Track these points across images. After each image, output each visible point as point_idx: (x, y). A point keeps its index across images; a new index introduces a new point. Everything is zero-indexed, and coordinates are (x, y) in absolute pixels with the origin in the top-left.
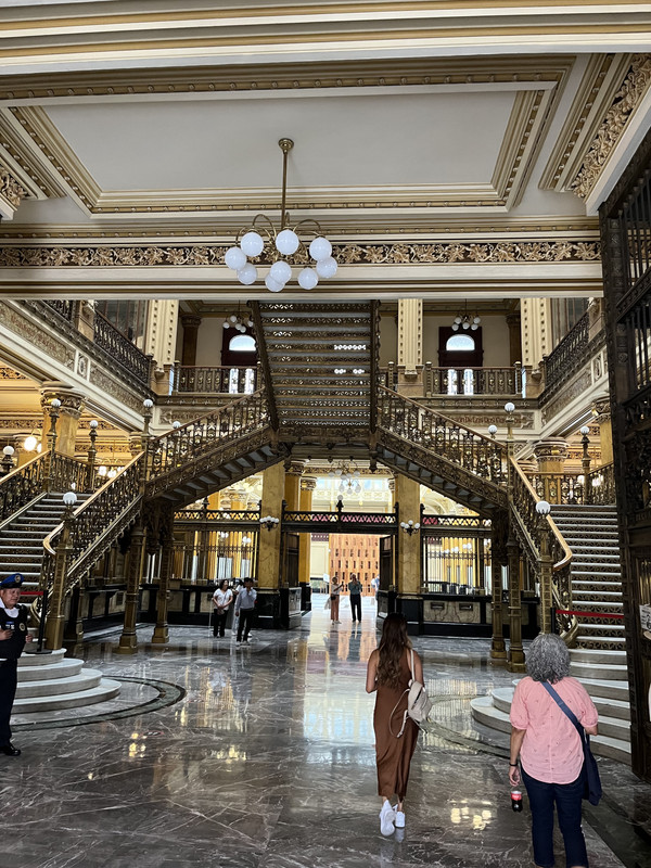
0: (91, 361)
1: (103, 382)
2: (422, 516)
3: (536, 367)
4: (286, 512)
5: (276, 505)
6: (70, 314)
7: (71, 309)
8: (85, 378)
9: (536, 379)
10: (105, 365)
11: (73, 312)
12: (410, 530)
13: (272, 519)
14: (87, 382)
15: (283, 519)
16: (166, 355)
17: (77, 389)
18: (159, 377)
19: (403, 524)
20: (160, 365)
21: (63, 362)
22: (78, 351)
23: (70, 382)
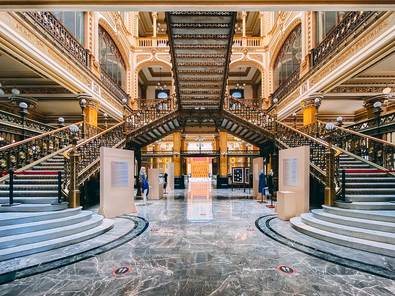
0: (100, 88)
1: (108, 99)
2: (228, 151)
3: (267, 98)
4: (182, 151)
5: (178, 148)
6: (87, 63)
7: (87, 61)
8: (98, 94)
9: (267, 103)
10: (107, 91)
11: (88, 63)
12: (224, 155)
13: (178, 153)
14: (100, 96)
15: (181, 153)
16: (135, 95)
17: (94, 98)
18: (133, 103)
19: (222, 154)
20: (133, 99)
21: (86, 84)
22: (93, 82)
23: (90, 94)
